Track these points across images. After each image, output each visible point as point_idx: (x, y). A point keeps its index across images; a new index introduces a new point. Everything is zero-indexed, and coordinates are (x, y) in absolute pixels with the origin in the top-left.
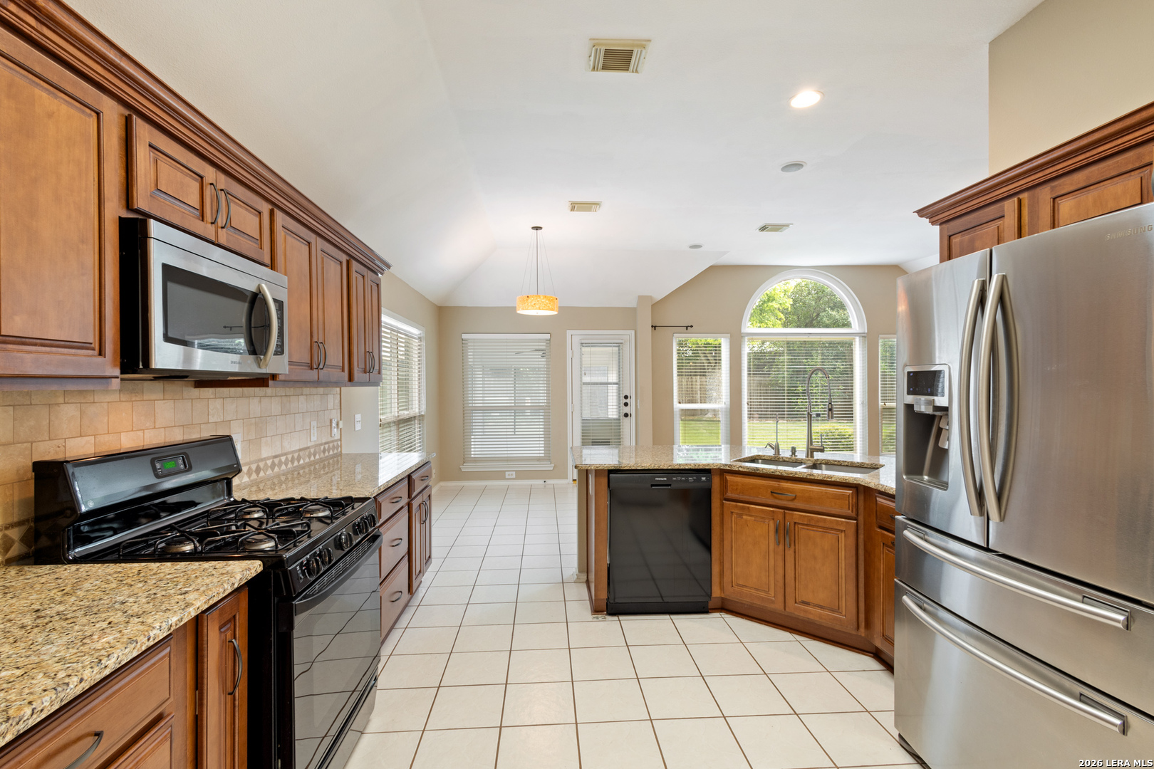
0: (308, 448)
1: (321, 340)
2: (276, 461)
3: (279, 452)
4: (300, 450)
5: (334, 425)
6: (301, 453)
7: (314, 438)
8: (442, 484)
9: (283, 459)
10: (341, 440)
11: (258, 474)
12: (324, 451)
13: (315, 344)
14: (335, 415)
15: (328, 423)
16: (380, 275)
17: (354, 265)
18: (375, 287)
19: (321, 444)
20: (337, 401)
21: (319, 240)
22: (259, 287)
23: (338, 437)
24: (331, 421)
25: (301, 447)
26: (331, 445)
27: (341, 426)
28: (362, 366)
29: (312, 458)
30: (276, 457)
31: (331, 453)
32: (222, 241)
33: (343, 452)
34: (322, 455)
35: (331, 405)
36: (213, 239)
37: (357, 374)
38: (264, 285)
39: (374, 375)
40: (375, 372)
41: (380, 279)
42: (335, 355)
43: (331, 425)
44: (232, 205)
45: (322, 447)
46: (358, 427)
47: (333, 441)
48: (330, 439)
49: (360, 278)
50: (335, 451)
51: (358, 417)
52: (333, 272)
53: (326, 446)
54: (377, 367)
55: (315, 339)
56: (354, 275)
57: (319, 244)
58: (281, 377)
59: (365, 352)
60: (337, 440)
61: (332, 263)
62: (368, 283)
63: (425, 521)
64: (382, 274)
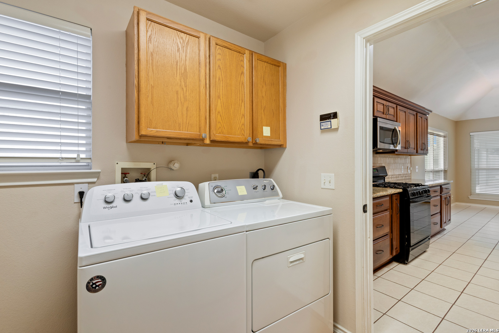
0: (401, 175)
1: (408, 140)
2: (392, 176)
3: (393, 174)
4: (399, 175)
5: (409, 168)
6: (399, 176)
7: (403, 172)
8: (457, 203)
9: (394, 176)
10: (411, 174)
11: (388, 179)
12: (405, 177)
13: (407, 141)
14: (409, 165)
15: (407, 168)
16: (427, 115)
17: (419, 114)
18: (426, 120)
19: (404, 174)
20: (410, 161)
21: (408, 110)
22: (395, 128)
23: (410, 173)
24: (408, 167)
25: (399, 174)
26: (408, 175)
27: (411, 169)
28: (421, 148)
29: (402, 178)
30: (392, 175)
31: (408, 178)
32: (387, 118)
33: (412, 178)
34: (405, 178)
35: (408, 162)
36: (385, 118)
37: (419, 151)
38: (396, 127)
39: (425, 151)
40: (426, 150)
41: (428, 117)
42: (412, 145)
43: (408, 169)
44: (389, 109)
45: (405, 175)
46: (417, 171)
47: (408, 174)
48: (407, 173)
49: (420, 118)
50: (409, 178)
51: (417, 167)
52: (412, 119)
53: (406, 175)
54: (426, 148)
55: (407, 140)
56: (418, 118)
57: (409, 111)
58: (398, 151)
59: (422, 143)
60: (409, 174)
61: (412, 116)
62: (423, 119)
63: (448, 205)
64: (428, 115)
